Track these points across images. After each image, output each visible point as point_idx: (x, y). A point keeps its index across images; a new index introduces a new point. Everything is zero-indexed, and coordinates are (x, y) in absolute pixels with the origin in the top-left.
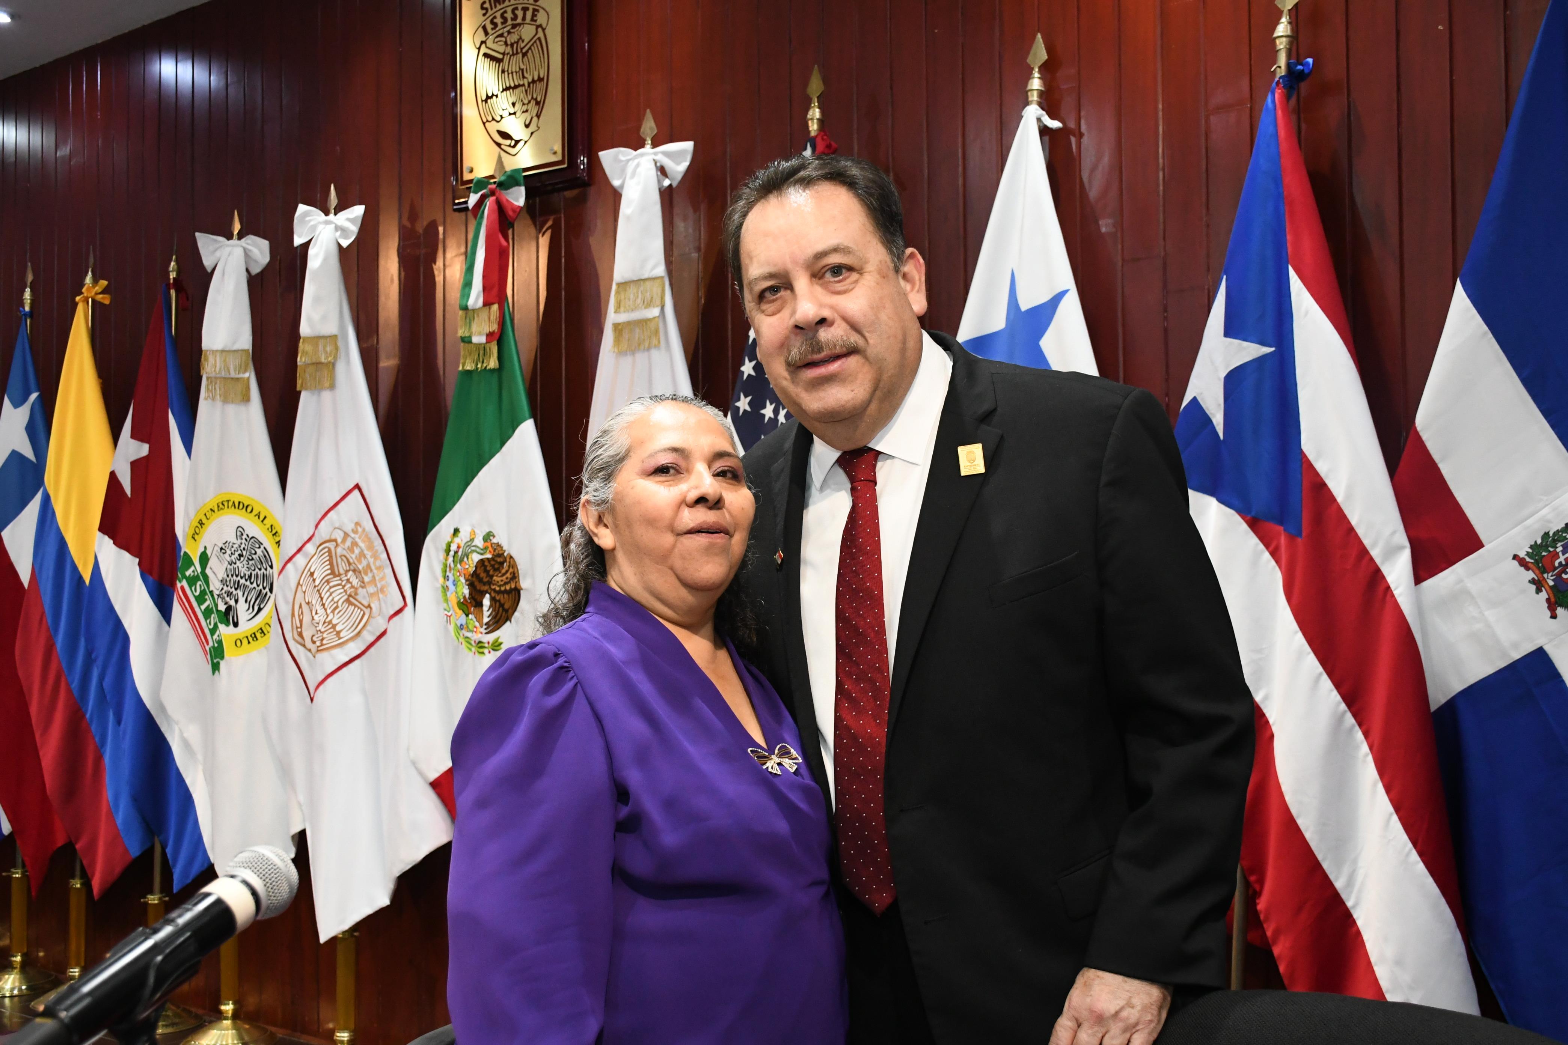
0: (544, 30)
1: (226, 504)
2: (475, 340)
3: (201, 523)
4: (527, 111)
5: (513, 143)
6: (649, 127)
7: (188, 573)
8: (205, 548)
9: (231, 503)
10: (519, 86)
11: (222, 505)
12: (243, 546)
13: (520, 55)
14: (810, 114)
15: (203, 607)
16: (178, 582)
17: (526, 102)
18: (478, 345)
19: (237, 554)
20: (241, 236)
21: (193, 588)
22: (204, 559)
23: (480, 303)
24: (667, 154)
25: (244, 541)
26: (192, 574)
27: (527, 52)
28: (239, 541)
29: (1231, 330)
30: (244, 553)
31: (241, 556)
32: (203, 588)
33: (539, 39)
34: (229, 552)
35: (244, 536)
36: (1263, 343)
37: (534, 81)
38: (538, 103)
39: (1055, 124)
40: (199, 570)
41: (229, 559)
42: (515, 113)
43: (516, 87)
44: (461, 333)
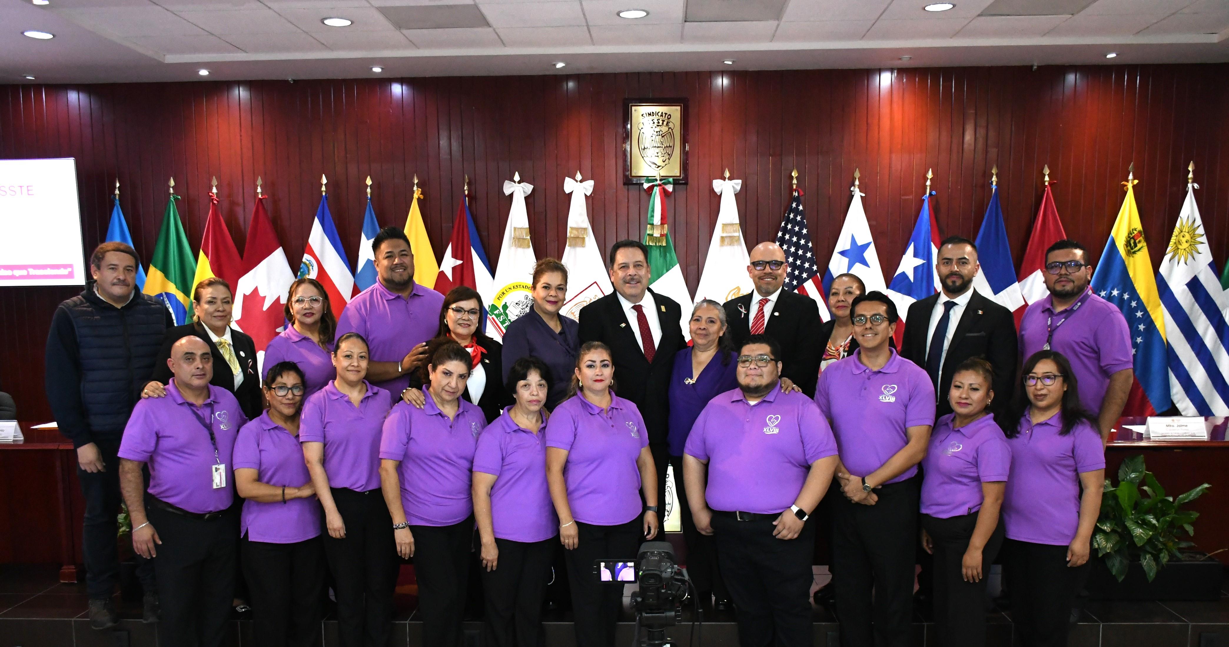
0: (672, 130)
1: (519, 286)
2: (655, 235)
3: (503, 293)
4: (664, 156)
5: (657, 166)
6: (727, 174)
7: (495, 312)
8: (506, 303)
9: (521, 287)
10: (660, 147)
11: (516, 287)
12: (528, 303)
13: (661, 136)
14: (793, 182)
15: (505, 325)
16: (488, 315)
17: (663, 153)
18: (656, 237)
19: (525, 306)
20: (519, 182)
21: (499, 318)
22: (505, 307)
23: (659, 223)
24: (735, 184)
25: (528, 301)
26: (498, 313)
27: (664, 136)
28: (526, 301)
29: (916, 255)
30: (528, 305)
31: (527, 306)
32: (504, 318)
33: (670, 132)
34: (521, 305)
35: (528, 299)
36: (924, 260)
37: (667, 147)
38: (669, 155)
39: (863, 195)
40: (502, 311)
41: (522, 307)
42: (658, 156)
43: (658, 147)
44: (648, 232)
